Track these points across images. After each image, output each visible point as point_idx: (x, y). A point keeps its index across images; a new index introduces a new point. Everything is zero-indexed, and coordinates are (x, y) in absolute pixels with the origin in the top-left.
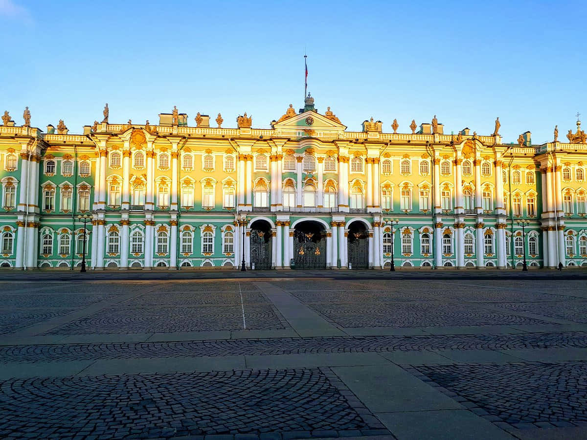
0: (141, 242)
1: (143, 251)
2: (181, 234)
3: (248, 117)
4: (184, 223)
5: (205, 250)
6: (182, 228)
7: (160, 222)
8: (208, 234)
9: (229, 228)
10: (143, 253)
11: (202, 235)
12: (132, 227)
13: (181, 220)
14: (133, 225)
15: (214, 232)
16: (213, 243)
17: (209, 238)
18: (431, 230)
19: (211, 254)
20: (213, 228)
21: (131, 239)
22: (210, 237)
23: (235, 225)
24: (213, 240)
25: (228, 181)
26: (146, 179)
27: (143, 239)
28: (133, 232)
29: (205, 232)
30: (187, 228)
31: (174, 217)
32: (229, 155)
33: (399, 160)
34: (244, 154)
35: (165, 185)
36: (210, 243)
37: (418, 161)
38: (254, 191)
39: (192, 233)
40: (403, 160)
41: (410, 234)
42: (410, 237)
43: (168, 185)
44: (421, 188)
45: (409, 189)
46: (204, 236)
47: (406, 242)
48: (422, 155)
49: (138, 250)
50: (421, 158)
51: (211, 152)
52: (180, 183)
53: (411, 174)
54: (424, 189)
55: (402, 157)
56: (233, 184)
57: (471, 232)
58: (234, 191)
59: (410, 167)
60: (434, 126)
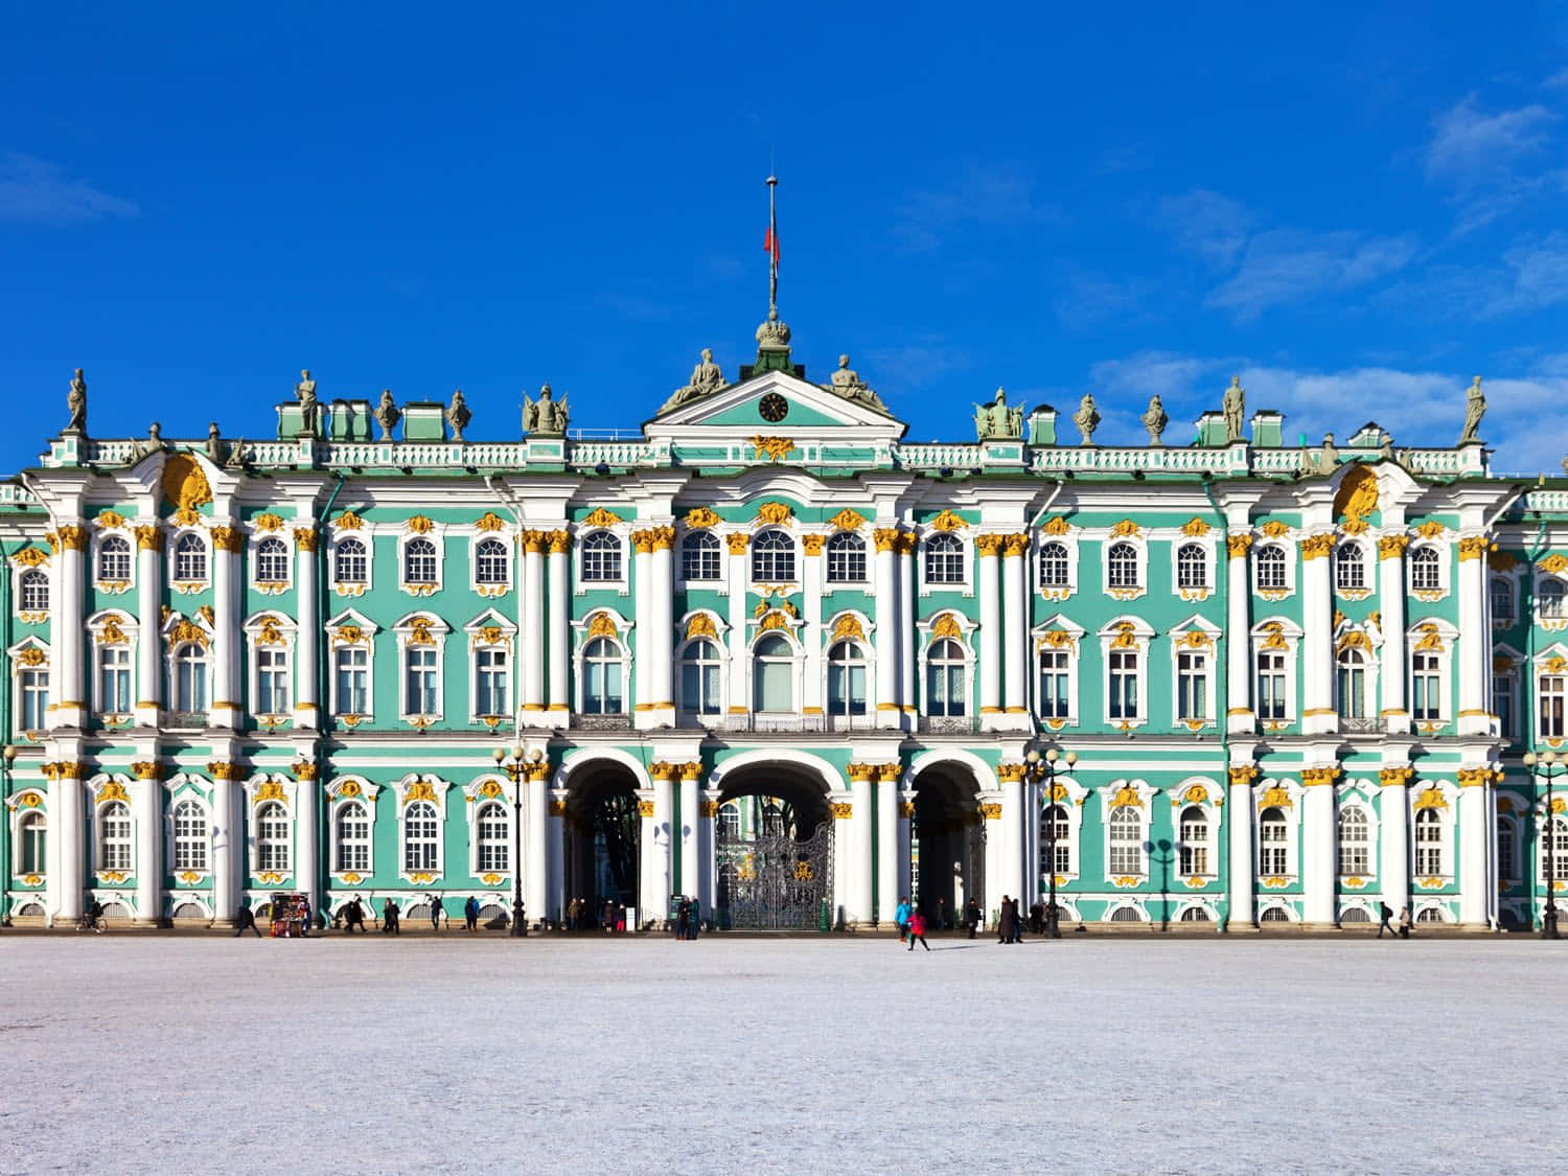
0: (202, 834)
1: (209, 863)
2: (332, 809)
4: (341, 771)
5: (412, 863)
6: (333, 788)
7: (262, 770)
8: (422, 810)
9: (490, 789)
11: (401, 811)
12: (173, 783)
14: (174, 780)
15: (442, 802)
16: (439, 841)
17: (426, 824)
18: (1215, 791)
19: (434, 877)
20: (439, 788)
21: (170, 826)
22: (430, 819)
23: (509, 776)
24: (439, 830)
25: (490, 626)
28: (174, 803)
29: (411, 803)
30: (352, 788)
31: (306, 751)
32: (491, 534)
33: (1099, 543)
34: (539, 529)
35: (278, 643)
36: (430, 841)
37: (1169, 543)
38: (578, 657)
39: (369, 807)
40: (1115, 541)
41: (1137, 809)
42: (1137, 818)
43: (285, 643)
44: (1180, 642)
45: (1138, 646)
46: (409, 814)
47: (1122, 837)
48: (1187, 523)
49: (195, 864)
50: (1183, 535)
51: (431, 527)
52: (326, 635)
53: (1144, 592)
54: (1191, 645)
55: (1110, 531)
56: (506, 636)
57: (1365, 798)
58: (508, 660)
59: (1138, 569)
60: (1233, 416)
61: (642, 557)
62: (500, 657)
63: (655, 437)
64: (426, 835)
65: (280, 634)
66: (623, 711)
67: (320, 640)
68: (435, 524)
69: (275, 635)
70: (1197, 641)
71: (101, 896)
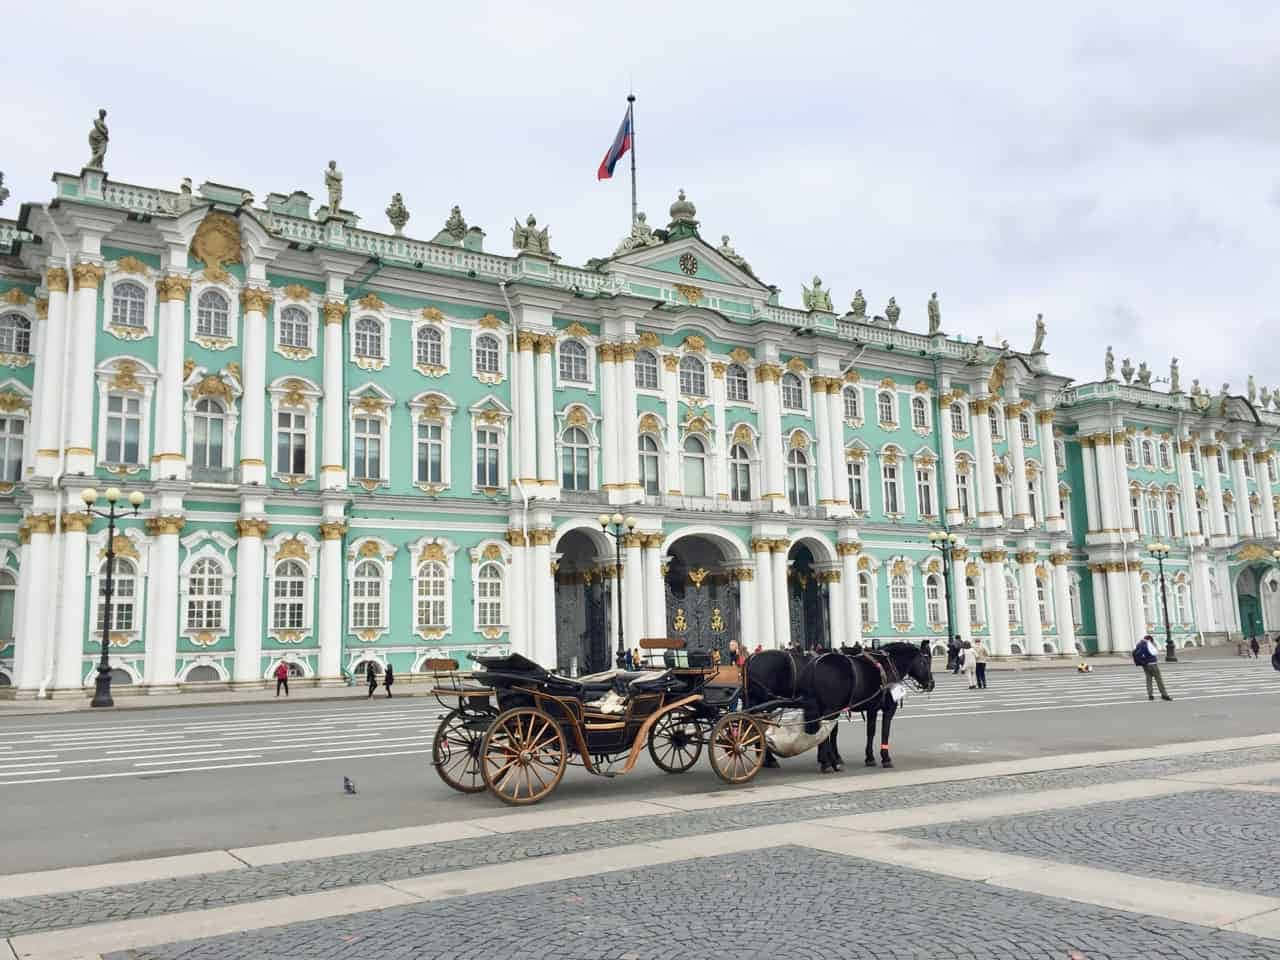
0: (218, 592)
1: (225, 623)
2: (352, 567)
3: (539, 228)
4: (363, 532)
5: (424, 620)
6: (355, 547)
7: (287, 528)
8: (432, 570)
9: (493, 550)
10: (227, 634)
11: (415, 571)
12: (190, 541)
13: (357, 523)
14: (194, 536)
15: (451, 563)
16: (447, 598)
17: (435, 583)
19: (443, 633)
20: (450, 550)
21: (186, 585)
22: (439, 579)
23: (510, 541)
24: (448, 589)
25: (490, 407)
26: (240, 381)
27: (227, 586)
28: (191, 560)
29: (423, 564)
30: (371, 548)
31: (335, 512)
32: (488, 330)
33: (875, 390)
35: (301, 406)
36: (439, 598)
37: (908, 396)
38: (560, 441)
40: (881, 391)
41: (904, 576)
42: (904, 583)
43: (308, 407)
44: (918, 462)
45: (898, 463)
46: (421, 574)
47: (897, 596)
48: (917, 384)
49: (209, 624)
50: (914, 391)
51: (441, 318)
52: (348, 403)
53: (899, 426)
55: (879, 383)
56: (502, 418)
58: (500, 439)
61: (609, 366)
62: (493, 437)
63: (614, 272)
64: (435, 593)
65: (303, 398)
66: (591, 488)
67: (344, 408)
68: (444, 315)
70: (926, 462)
71: (114, 662)
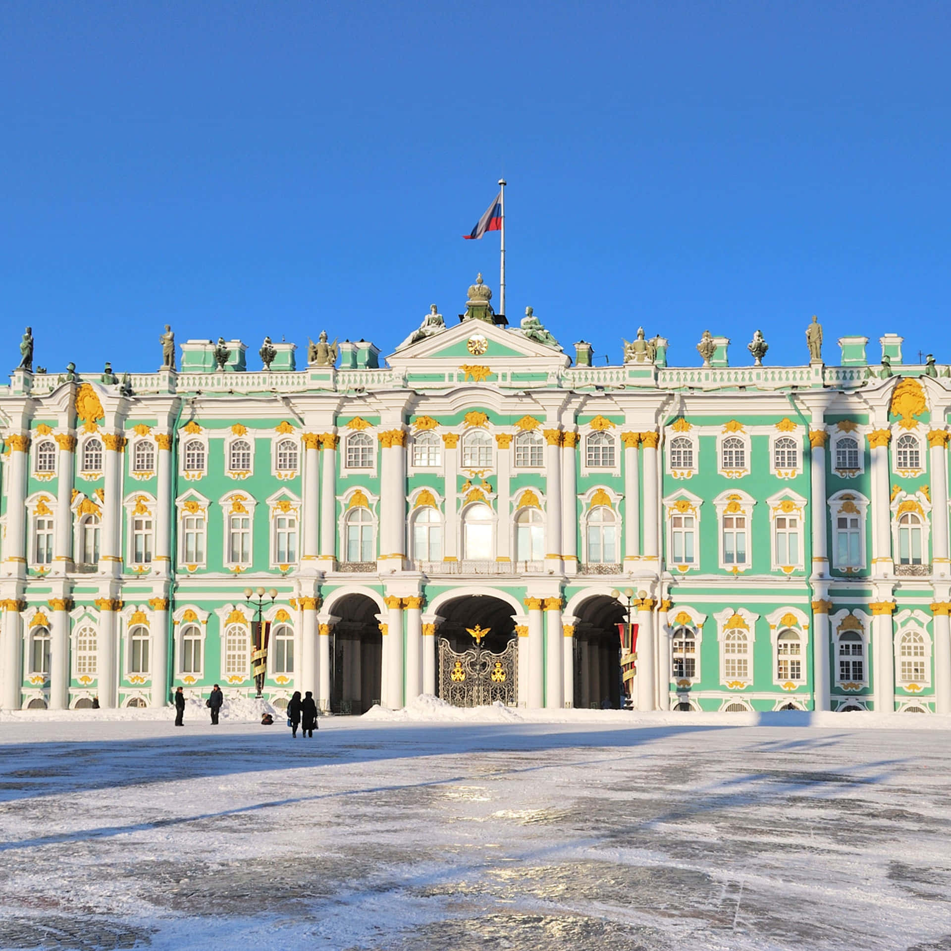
1: (98, 671)
2: (178, 630)
5: (230, 669)
8: (237, 631)
9: (283, 615)
11: (223, 631)
12: (76, 613)
15: (250, 625)
17: (239, 641)
19: (244, 679)
21: (74, 643)
22: (242, 638)
24: (248, 644)
25: (284, 499)
26: (103, 502)
28: (77, 627)
29: (230, 626)
30: (190, 615)
31: (159, 590)
32: (285, 435)
33: (716, 437)
34: (314, 433)
35: (146, 514)
37: (767, 437)
38: (341, 522)
39: (203, 629)
40: (726, 435)
41: (744, 630)
42: (745, 638)
43: (150, 513)
44: (776, 509)
45: (744, 512)
47: (733, 651)
48: (779, 421)
50: (777, 431)
51: (246, 432)
52: (176, 508)
53: (749, 473)
54: (784, 511)
55: (722, 427)
56: (294, 507)
57: (921, 624)
58: (297, 524)
59: (745, 455)
60: (813, 344)
61: (386, 450)
62: (291, 523)
63: (393, 367)
64: (239, 648)
65: (146, 508)
67: (173, 511)
68: (248, 429)
69: (143, 509)
70: (788, 507)
